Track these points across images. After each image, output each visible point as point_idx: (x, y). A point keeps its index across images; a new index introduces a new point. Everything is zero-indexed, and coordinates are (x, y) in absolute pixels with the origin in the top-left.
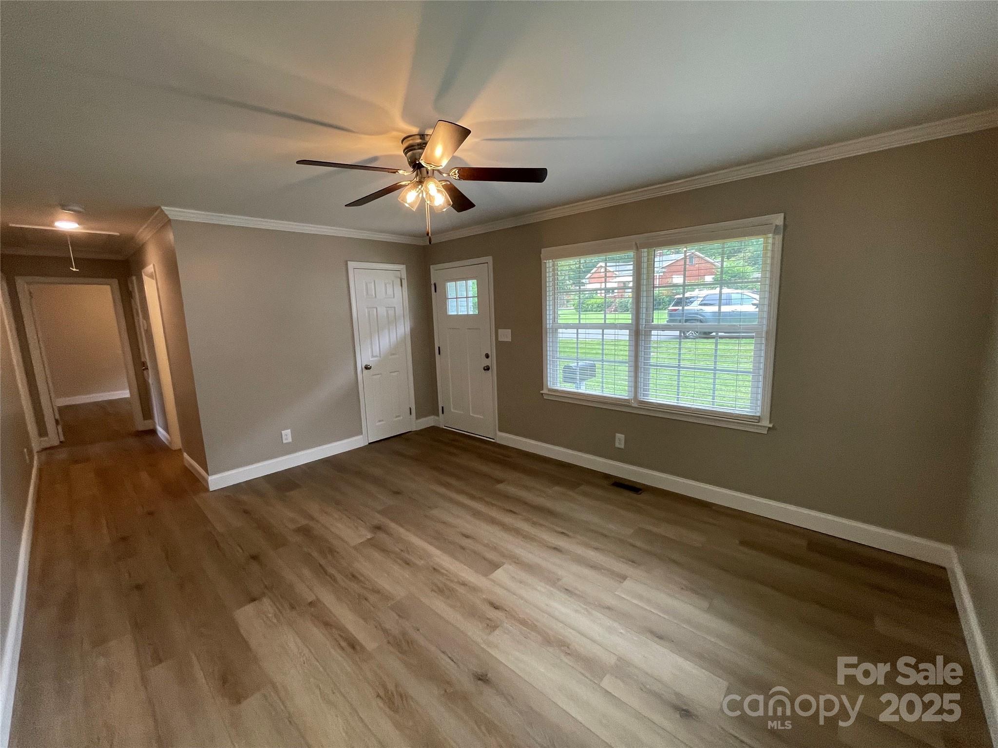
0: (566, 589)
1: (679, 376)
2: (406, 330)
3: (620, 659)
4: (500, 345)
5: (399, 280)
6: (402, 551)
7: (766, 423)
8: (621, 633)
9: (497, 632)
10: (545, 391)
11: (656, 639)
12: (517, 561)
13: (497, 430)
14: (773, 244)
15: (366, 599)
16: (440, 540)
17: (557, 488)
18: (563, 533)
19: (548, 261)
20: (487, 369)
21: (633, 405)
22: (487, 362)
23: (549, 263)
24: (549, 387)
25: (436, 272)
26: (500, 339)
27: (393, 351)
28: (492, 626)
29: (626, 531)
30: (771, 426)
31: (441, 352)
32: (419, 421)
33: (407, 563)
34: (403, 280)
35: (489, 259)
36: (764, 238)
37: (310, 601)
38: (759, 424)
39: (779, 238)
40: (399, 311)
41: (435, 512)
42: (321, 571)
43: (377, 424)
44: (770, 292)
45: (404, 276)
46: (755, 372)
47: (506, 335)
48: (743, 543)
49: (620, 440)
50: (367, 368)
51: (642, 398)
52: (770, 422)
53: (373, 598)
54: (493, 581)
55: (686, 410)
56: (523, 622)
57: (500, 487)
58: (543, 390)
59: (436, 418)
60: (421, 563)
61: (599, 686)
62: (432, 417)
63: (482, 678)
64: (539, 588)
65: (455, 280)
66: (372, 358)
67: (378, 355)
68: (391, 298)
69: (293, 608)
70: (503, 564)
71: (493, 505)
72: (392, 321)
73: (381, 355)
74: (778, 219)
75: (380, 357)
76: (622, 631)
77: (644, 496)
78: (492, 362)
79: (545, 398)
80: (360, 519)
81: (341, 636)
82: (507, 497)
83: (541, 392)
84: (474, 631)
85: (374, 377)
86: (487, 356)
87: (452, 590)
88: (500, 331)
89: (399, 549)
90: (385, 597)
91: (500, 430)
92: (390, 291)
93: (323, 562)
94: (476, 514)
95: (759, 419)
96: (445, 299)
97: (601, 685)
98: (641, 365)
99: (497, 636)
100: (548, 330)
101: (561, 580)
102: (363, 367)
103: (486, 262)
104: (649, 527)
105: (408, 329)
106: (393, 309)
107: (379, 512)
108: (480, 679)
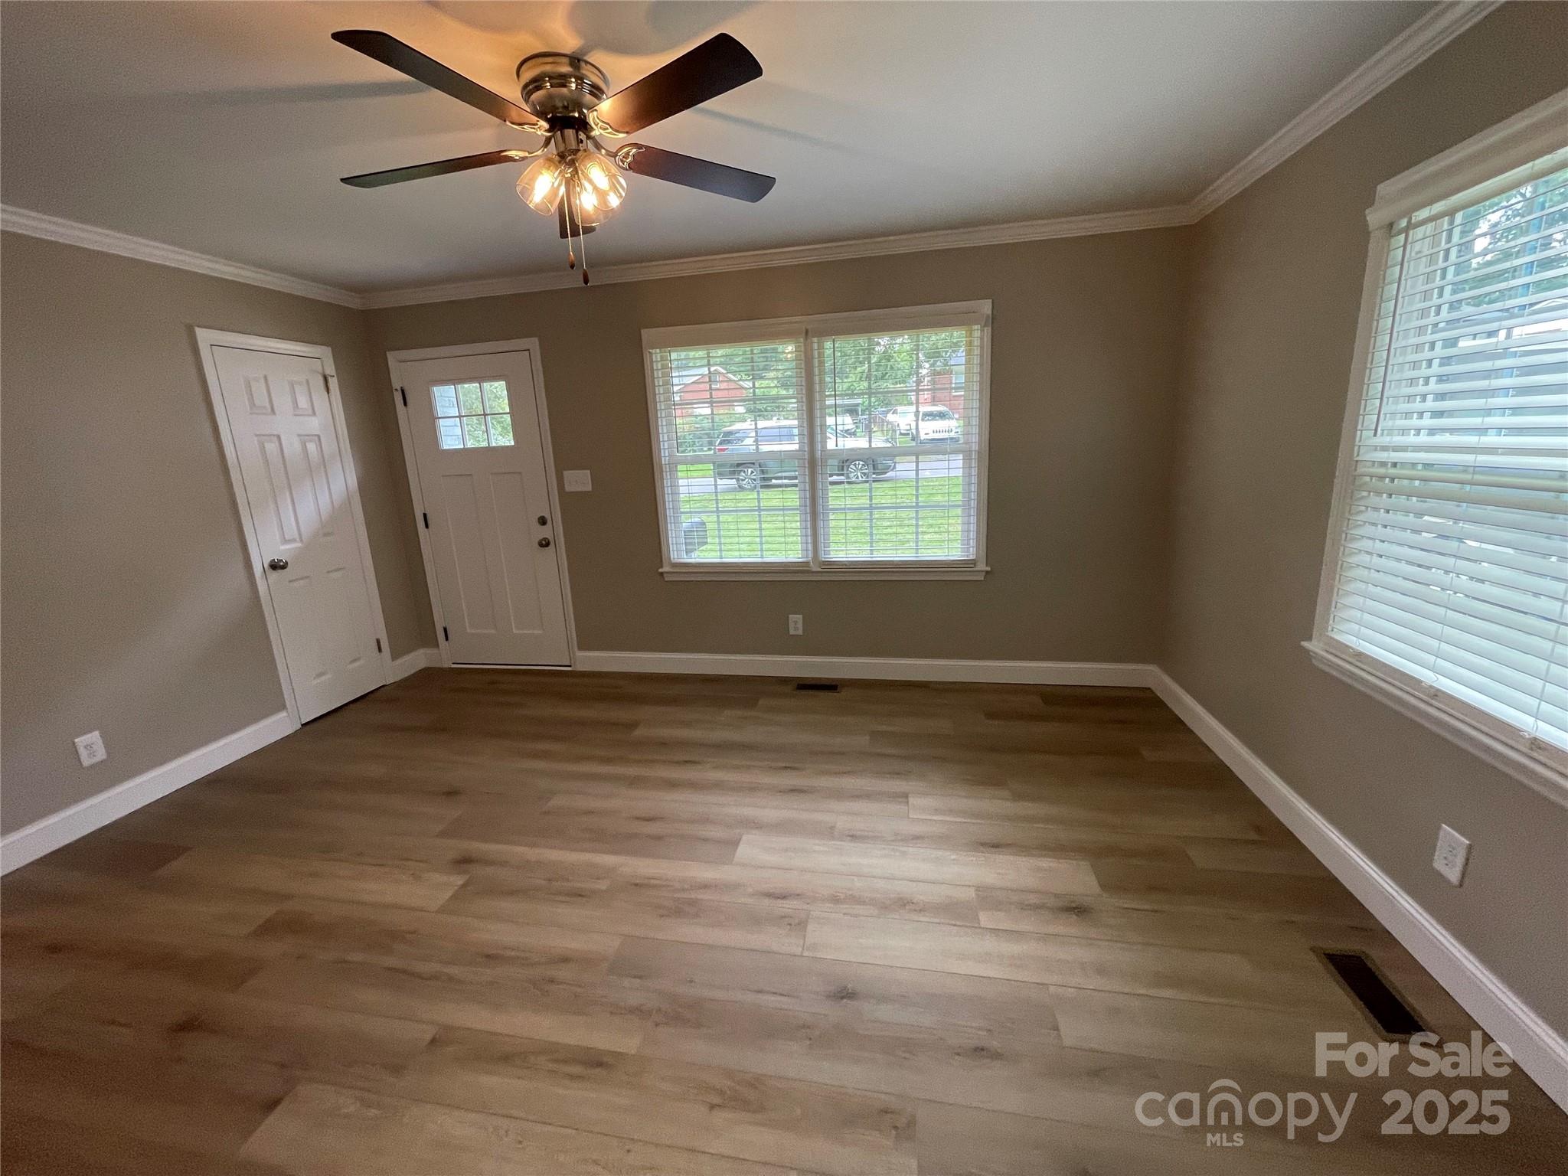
0: (852, 836)
1: (871, 520)
2: (349, 481)
3: (978, 888)
4: (569, 501)
5: (321, 379)
6: (549, 880)
7: (982, 566)
8: (954, 860)
9: (810, 927)
10: (666, 569)
11: (993, 850)
12: (756, 825)
13: (576, 649)
14: (982, 338)
15: (552, 981)
16: (601, 838)
17: (728, 712)
18: (786, 768)
19: (653, 351)
20: (544, 544)
21: (814, 570)
22: (545, 532)
23: (657, 354)
24: (673, 561)
25: (401, 367)
26: (568, 489)
27: (327, 529)
28: (799, 925)
29: (863, 741)
30: (989, 569)
31: (429, 522)
32: (399, 662)
33: (579, 894)
34: (330, 379)
35: (533, 343)
36: (966, 331)
37: (428, 1037)
38: (974, 569)
39: (988, 330)
40: (330, 446)
41: (557, 802)
42: (401, 979)
43: (315, 682)
44: (980, 400)
45: (330, 370)
46: (966, 505)
47: (580, 481)
48: (990, 715)
49: (796, 623)
50: (275, 566)
51: (823, 557)
52: (987, 565)
53: (563, 973)
54: (744, 865)
55: (886, 565)
56: (835, 900)
57: (638, 733)
58: (662, 567)
59: (435, 651)
60: (603, 885)
61: (980, 928)
62: (421, 651)
63: (844, 994)
64: (817, 848)
65: (456, 380)
66: (283, 544)
67: (297, 536)
68: (309, 415)
69: (397, 1070)
70: (741, 835)
71: (653, 761)
72: (316, 468)
73: (303, 538)
74: (986, 307)
75: (301, 540)
76: (953, 857)
77: (844, 694)
78: (556, 529)
79: (666, 579)
80: (407, 860)
81: (556, 1061)
82: (663, 744)
83: (660, 570)
84: (778, 941)
85: (295, 584)
86: (543, 521)
87: (693, 903)
88: (566, 473)
89: (544, 880)
90: (587, 961)
91: (580, 649)
92: (303, 402)
93: (390, 961)
94: (634, 782)
95: (974, 562)
96: (432, 418)
97: (982, 926)
98: (820, 509)
99: (815, 933)
100: (664, 466)
101: (834, 827)
102: (266, 566)
103: (525, 348)
104: (884, 728)
105: (353, 481)
106: (316, 438)
107: (443, 834)
108: (842, 998)
